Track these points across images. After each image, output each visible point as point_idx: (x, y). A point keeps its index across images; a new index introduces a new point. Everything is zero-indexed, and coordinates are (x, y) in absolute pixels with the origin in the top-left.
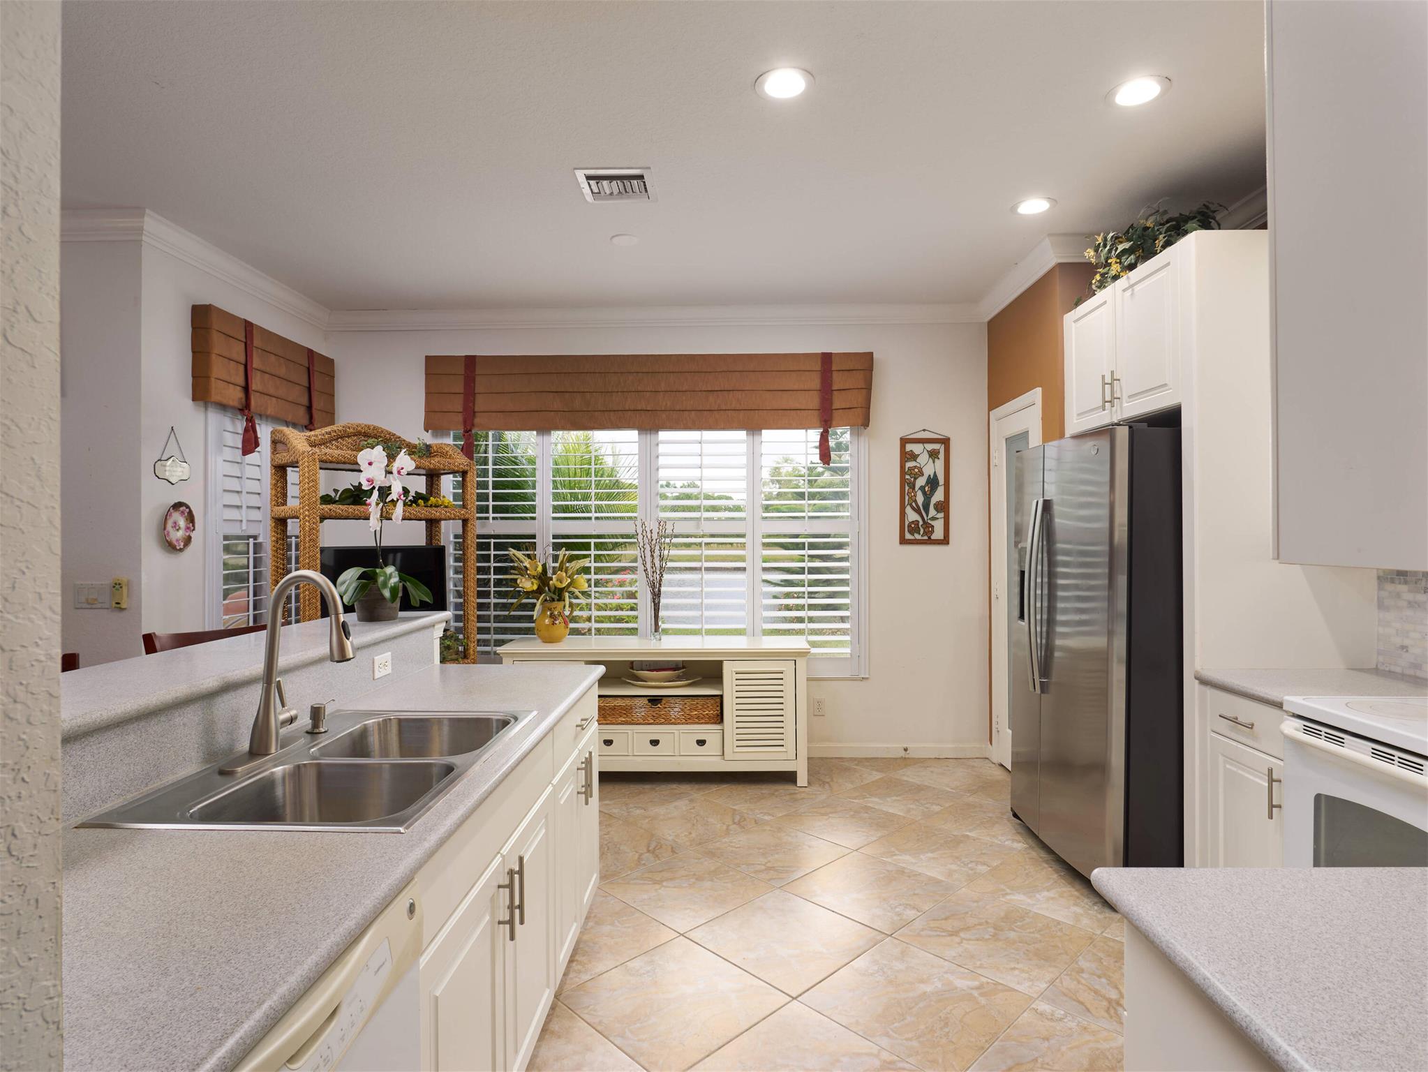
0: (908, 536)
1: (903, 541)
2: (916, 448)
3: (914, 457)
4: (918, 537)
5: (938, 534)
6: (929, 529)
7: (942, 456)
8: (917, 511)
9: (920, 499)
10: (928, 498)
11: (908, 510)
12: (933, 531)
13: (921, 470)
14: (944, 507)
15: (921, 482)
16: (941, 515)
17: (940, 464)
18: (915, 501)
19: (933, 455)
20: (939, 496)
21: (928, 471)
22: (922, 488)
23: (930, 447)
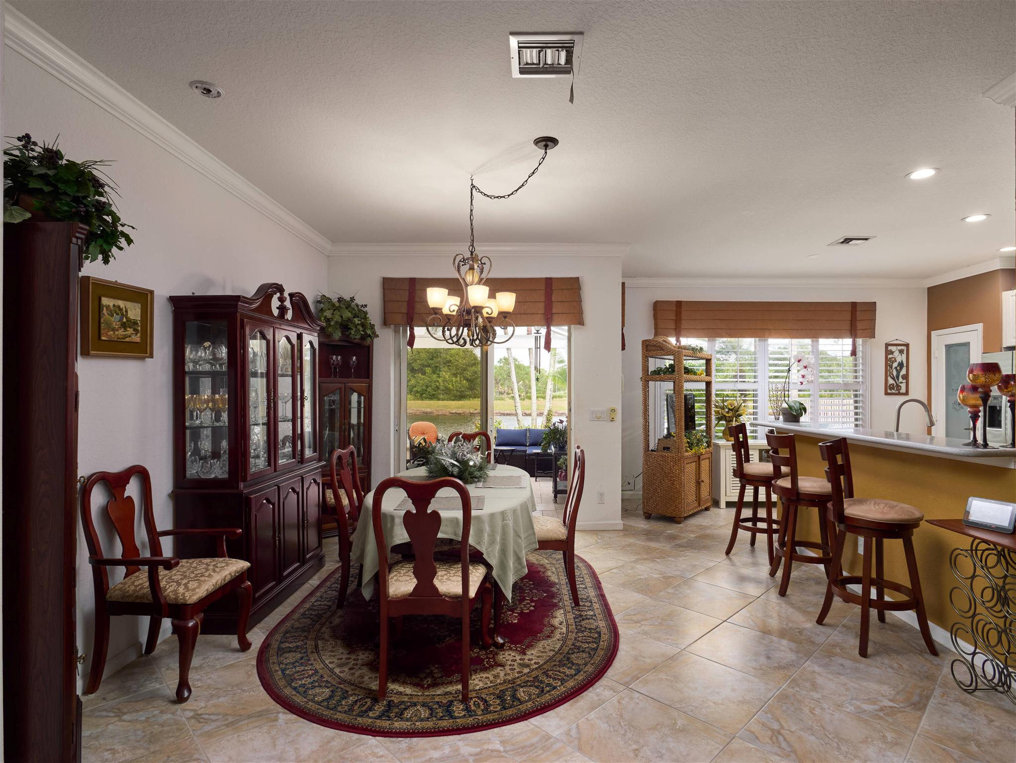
0: (889, 391)
1: (887, 394)
2: (893, 348)
3: (892, 353)
4: (894, 391)
5: (903, 390)
6: (899, 387)
7: (905, 352)
8: (893, 379)
9: (895, 373)
10: (898, 372)
11: (889, 378)
12: (900, 389)
13: (895, 359)
14: (906, 377)
15: (895, 365)
16: (905, 381)
17: (904, 356)
18: (893, 374)
19: (901, 352)
20: (903, 372)
21: (899, 360)
22: (896, 368)
23: (900, 348)
